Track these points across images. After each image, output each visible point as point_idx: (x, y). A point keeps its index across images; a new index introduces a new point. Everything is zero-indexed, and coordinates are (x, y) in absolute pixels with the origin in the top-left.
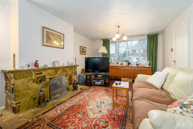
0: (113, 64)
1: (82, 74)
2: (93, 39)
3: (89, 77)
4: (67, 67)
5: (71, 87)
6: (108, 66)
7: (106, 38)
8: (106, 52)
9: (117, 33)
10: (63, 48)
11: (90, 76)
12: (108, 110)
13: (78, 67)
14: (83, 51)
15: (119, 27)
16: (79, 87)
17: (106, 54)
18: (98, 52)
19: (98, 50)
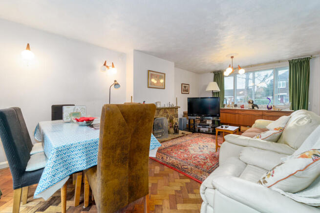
0: (228, 106)
1: (184, 118)
2: (199, 73)
3: (192, 122)
4: (168, 108)
5: (172, 130)
6: (219, 109)
7: (218, 69)
8: (219, 90)
9: (230, 66)
10: (164, 89)
11: (194, 120)
12: (210, 152)
13: (179, 109)
14: (185, 89)
15: (232, 57)
16: (180, 132)
17: (218, 92)
18: (205, 89)
19: (206, 86)
